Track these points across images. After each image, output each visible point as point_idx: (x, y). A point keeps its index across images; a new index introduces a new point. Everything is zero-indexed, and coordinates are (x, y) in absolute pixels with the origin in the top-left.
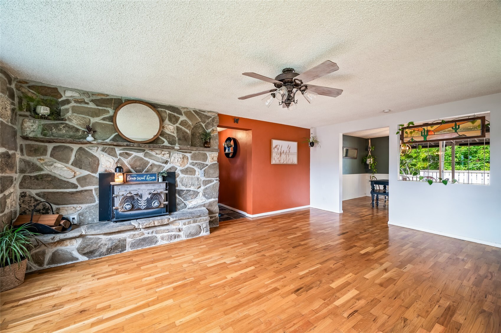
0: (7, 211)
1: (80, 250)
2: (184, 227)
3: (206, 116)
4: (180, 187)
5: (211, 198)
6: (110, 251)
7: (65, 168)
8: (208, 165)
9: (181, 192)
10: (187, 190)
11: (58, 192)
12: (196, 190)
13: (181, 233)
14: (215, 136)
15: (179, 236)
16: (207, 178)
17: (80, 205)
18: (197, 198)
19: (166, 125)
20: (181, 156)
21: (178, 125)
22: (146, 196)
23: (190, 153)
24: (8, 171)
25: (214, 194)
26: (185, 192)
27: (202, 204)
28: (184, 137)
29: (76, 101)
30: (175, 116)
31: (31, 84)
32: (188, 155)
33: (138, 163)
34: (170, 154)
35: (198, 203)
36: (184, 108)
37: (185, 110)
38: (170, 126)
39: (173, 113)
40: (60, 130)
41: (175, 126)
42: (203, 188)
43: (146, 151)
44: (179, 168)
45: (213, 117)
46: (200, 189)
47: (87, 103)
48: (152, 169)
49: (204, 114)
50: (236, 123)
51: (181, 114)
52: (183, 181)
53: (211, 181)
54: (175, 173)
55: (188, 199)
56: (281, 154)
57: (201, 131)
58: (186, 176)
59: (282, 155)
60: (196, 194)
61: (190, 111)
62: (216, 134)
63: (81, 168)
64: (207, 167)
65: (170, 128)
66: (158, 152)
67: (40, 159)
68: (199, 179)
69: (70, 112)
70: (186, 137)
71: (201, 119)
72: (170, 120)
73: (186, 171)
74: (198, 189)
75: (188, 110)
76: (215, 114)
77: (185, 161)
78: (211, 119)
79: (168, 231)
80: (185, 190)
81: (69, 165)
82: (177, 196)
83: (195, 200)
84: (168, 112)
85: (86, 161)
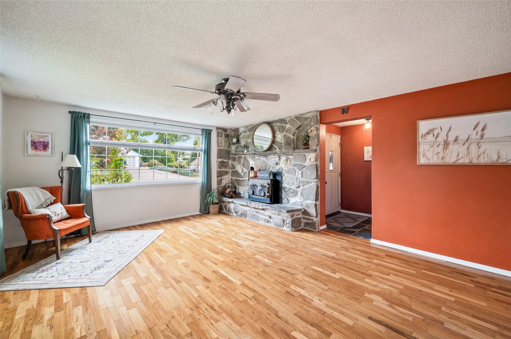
0: (222, 185)
1: (234, 209)
2: (273, 216)
3: (305, 118)
4: (285, 185)
5: (309, 200)
6: (242, 215)
7: (240, 168)
8: (306, 166)
9: (285, 189)
10: (289, 188)
11: (238, 179)
12: (296, 189)
13: (271, 220)
14: (313, 136)
15: (268, 222)
16: (305, 179)
17: (244, 187)
18: (296, 197)
19: (277, 135)
20: (285, 158)
21: (284, 133)
22: (259, 188)
23: (292, 155)
24: (223, 168)
25: (310, 196)
26: (287, 189)
27: (300, 204)
28: (287, 142)
29: (244, 132)
30: (282, 126)
31: (233, 129)
32: (291, 157)
33: (263, 165)
34: (280, 158)
35: (297, 201)
36: (288, 117)
37: (289, 119)
38: (279, 135)
39: (281, 124)
40: (239, 149)
41: (283, 134)
42: (301, 188)
43: (268, 156)
44: (285, 169)
45: (311, 117)
46: (299, 189)
47: (247, 132)
48: (270, 168)
49: (303, 117)
50: (345, 114)
51: (286, 123)
52: (286, 179)
53: (308, 183)
54: (282, 172)
55: (290, 196)
56: (446, 144)
57: (303, 134)
58: (289, 175)
59: (451, 146)
60: (295, 194)
61: (292, 119)
62: (314, 133)
63: (244, 167)
64: (305, 168)
65: (279, 137)
66: (272, 156)
67: (235, 163)
68: (299, 180)
69: (242, 139)
70: (289, 142)
71: (301, 123)
72: (279, 131)
73: (288, 172)
74: (298, 189)
75: (291, 118)
76: (313, 113)
77: (289, 162)
78: (309, 120)
79: (264, 215)
80: (287, 188)
81: (241, 166)
82: (283, 191)
83: (295, 198)
84: (278, 124)
85: (246, 163)
